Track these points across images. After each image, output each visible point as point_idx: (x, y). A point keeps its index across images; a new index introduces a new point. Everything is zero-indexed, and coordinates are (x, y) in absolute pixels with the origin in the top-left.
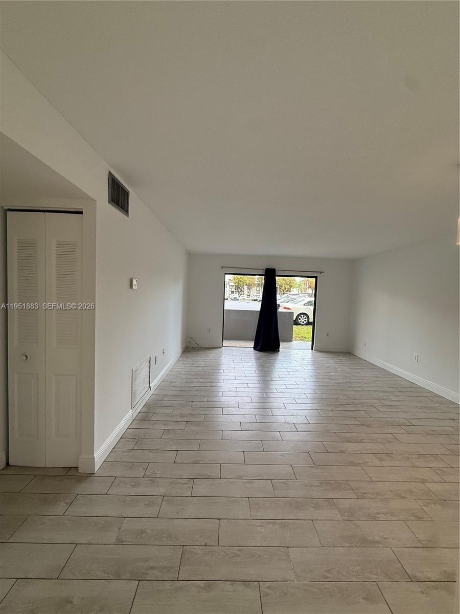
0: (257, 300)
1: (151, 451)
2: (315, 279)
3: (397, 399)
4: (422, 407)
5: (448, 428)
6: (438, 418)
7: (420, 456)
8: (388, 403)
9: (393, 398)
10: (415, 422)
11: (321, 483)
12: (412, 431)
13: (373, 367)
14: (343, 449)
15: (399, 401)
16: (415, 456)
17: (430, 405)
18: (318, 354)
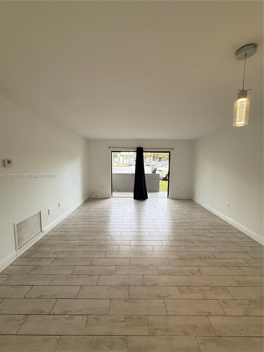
0: (148, 165)
1: (13, 286)
2: (169, 153)
3: (212, 235)
4: (227, 242)
5: (241, 260)
6: (236, 251)
7: (213, 288)
8: (203, 239)
9: (209, 235)
10: (217, 255)
11: (126, 318)
12: (213, 264)
13: (203, 209)
14: (156, 282)
15: (211, 237)
16: (209, 288)
17: (233, 240)
18: (171, 201)
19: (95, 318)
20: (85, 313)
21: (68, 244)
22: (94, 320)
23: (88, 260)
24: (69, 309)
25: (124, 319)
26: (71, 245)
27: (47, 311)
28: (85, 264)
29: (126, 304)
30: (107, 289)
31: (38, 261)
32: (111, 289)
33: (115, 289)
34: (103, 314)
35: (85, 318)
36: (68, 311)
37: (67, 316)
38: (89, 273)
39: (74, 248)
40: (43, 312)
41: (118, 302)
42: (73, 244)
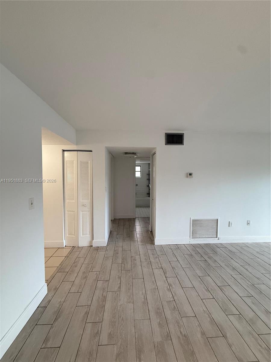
1: (173, 253)
19: (174, 307)
20: (175, 298)
21: (227, 260)
22: (173, 306)
23: (223, 282)
24: (173, 286)
25: (183, 333)
26: (229, 263)
27: (167, 275)
28: (218, 282)
29: (199, 335)
30: (204, 310)
31: (195, 253)
32: (206, 314)
33: (209, 319)
34: (180, 312)
35: (172, 299)
36: (172, 286)
37: (169, 287)
38: (210, 288)
39: (228, 266)
40: (166, 273)
41: (197, 325)
42: (231, 264)
